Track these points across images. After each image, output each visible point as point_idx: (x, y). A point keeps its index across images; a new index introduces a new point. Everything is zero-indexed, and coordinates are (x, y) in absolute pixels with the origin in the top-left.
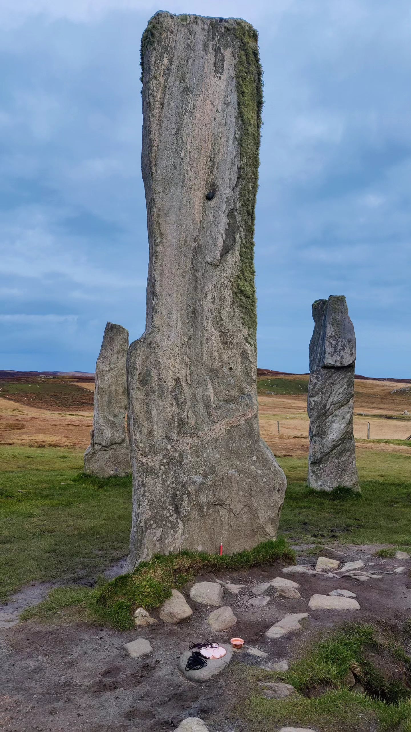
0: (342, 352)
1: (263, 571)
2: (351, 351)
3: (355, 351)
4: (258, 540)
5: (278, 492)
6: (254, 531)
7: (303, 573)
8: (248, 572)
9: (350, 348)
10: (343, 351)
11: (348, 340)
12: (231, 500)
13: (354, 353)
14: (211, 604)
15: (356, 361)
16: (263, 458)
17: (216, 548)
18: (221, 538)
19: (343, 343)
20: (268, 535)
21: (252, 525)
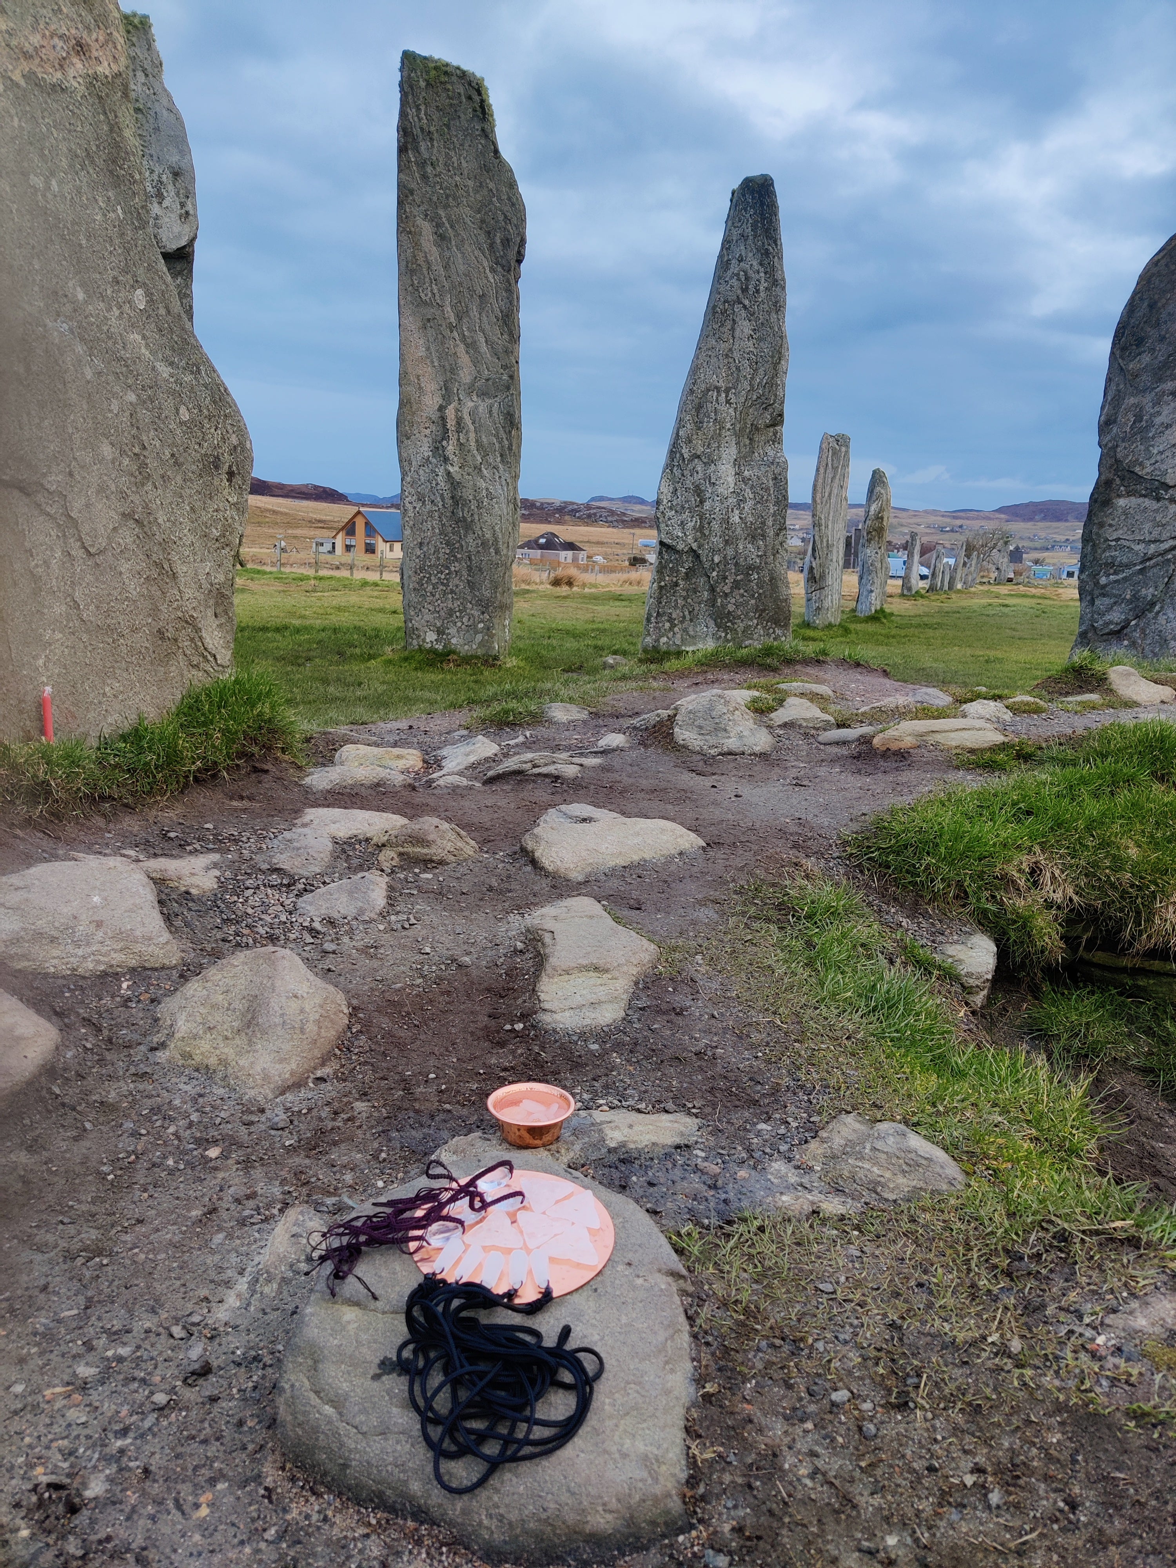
0: (156, 205)
1: (231, 799)
2: (182, 205)
3: (194, 206)
4: (182, 676)
5: (229, 480)
6: (162, 638)
7: (378, 785)
8: (180, 809)
9: (178, 194)
10: (160, 203)
11: (170, 167)
12: (71, 474)
13: (191, 212)
14: (133, 963)
15: (196, 244)
16: (169, 312)
17: (21, 712)
18: (41, 662)
19: (156, 178)
20: (209, 657)
21: (155, 612)
